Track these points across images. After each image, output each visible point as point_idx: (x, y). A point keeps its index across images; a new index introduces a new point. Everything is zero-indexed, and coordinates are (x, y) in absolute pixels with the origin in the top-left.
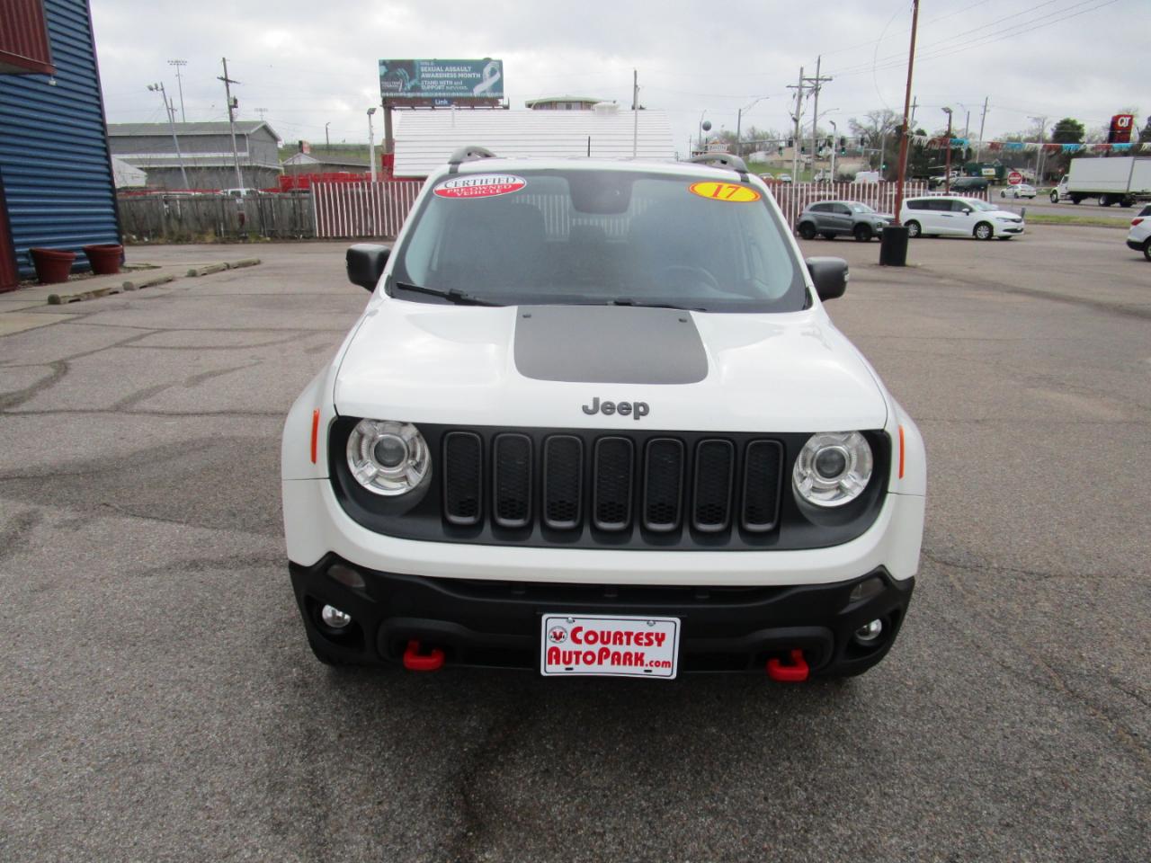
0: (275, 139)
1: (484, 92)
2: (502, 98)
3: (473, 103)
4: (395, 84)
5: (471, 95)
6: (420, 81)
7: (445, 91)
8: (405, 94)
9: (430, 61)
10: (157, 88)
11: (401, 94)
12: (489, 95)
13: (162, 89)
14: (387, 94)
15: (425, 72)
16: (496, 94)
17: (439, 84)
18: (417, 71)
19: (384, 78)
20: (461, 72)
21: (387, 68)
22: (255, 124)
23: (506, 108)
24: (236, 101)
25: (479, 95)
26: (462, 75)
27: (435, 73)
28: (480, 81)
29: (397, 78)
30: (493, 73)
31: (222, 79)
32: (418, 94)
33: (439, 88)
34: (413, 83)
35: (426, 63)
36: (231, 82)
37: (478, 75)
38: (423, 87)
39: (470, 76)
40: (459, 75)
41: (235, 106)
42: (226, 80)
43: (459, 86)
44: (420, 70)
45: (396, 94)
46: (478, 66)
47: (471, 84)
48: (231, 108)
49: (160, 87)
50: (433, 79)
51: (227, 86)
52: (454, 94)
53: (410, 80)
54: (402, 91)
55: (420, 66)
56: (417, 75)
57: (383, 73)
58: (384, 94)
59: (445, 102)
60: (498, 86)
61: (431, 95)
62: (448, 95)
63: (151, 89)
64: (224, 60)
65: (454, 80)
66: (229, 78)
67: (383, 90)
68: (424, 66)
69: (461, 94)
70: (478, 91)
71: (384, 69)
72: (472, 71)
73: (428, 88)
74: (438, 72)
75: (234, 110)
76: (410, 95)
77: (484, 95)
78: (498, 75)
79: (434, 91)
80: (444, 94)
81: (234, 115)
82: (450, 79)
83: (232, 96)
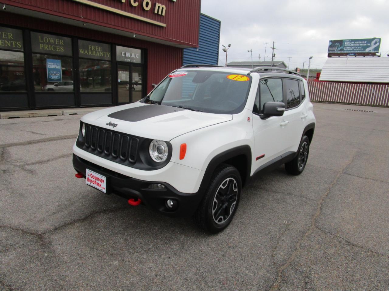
0: (285, 67)
1: (371, 50)
2: (378, 53)
3: (364, 55)
4: (334, 48)
5: (364, 52)
6: (344, 47)
7: (354, 50)
8: (337, 52)
9: (349, 40)
10: (250, 51)
11: (335, 52)
12: (372, 52)
13: (252, 51)
14: (330, 52)
15: (347, 44)
16: (376, 51)
17: (351, 48)
18: (343, 44)
19: (330, 46)
20: (361, 44)
21: (332, 43)
22: (280, 62)
23: (379, 56)
24: (275, 55)
25: (368, 52)
26: (362, 45)
27: (350, 44)
28: (369, 46)
29: (335, 46)
30: (376, 43)
31: (272, 48)
32: (342, 52)
33: (351, 49)
34: (341, 48)
35: (348, 41)
36: (275, 49)
37: (369, 44)
38: (345, 49)
39: (365, 45)
40: (361, 45)
41: (274, 56)
42: (273, 48)
43: (360, 48)
44: (345, 43)
45: (334, 52)
46: (369, 41)
47: (365, 48)
48: (273, 57)
49: (251, 51)
50: (349, 46)
51: (273, 50)
52: (357, 52)
53: (340, 47)
54: (336, 51)
55: (345, 42)
56: (343, 45)
57: (330, 45)
58: (329, 52)
59: (353, 54)
60: (377, 48)
61: (348, 52)
62: (354, 52)
63: (248, 51)
64: (274, 42)
65: (358, 46)
66: (274, 48)
67: (329, 51)
68: (347, 42)
69: (360, 52)
70: (367, 50)
71: (331, 43)
72: (367, 43)
73: (347, 49)
74: (352, 44)
75: (274, 58)
76: (339, 52)
77: (370, 52)
78: (378, 44)
79: (349, 50)
80: (353, 52)
81: (273, 59)
82: (356, 46)
83: (274, 53)
